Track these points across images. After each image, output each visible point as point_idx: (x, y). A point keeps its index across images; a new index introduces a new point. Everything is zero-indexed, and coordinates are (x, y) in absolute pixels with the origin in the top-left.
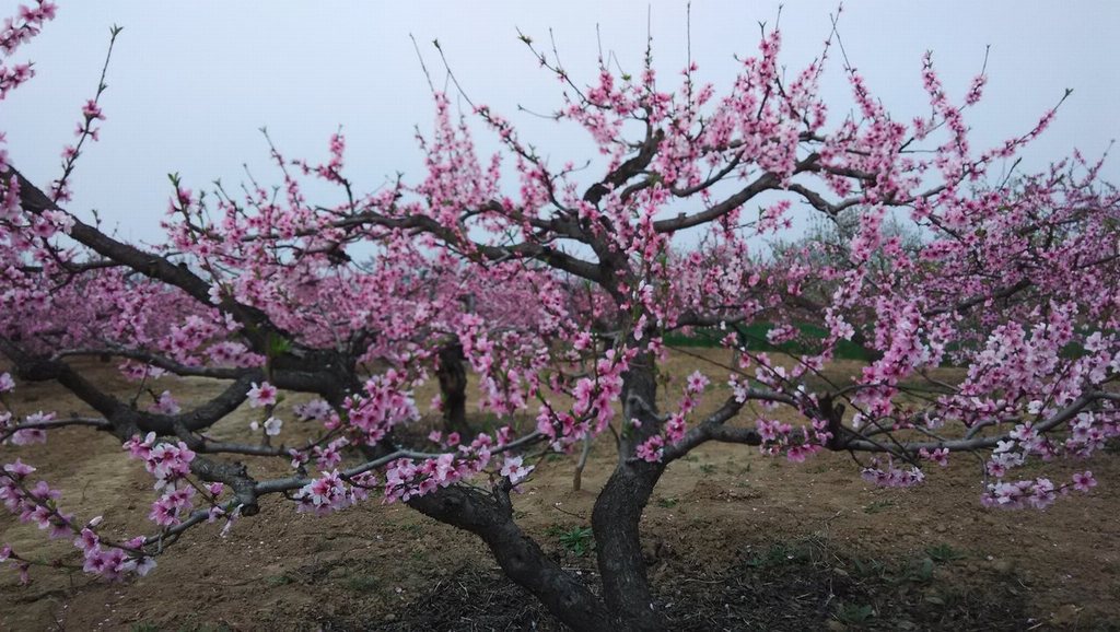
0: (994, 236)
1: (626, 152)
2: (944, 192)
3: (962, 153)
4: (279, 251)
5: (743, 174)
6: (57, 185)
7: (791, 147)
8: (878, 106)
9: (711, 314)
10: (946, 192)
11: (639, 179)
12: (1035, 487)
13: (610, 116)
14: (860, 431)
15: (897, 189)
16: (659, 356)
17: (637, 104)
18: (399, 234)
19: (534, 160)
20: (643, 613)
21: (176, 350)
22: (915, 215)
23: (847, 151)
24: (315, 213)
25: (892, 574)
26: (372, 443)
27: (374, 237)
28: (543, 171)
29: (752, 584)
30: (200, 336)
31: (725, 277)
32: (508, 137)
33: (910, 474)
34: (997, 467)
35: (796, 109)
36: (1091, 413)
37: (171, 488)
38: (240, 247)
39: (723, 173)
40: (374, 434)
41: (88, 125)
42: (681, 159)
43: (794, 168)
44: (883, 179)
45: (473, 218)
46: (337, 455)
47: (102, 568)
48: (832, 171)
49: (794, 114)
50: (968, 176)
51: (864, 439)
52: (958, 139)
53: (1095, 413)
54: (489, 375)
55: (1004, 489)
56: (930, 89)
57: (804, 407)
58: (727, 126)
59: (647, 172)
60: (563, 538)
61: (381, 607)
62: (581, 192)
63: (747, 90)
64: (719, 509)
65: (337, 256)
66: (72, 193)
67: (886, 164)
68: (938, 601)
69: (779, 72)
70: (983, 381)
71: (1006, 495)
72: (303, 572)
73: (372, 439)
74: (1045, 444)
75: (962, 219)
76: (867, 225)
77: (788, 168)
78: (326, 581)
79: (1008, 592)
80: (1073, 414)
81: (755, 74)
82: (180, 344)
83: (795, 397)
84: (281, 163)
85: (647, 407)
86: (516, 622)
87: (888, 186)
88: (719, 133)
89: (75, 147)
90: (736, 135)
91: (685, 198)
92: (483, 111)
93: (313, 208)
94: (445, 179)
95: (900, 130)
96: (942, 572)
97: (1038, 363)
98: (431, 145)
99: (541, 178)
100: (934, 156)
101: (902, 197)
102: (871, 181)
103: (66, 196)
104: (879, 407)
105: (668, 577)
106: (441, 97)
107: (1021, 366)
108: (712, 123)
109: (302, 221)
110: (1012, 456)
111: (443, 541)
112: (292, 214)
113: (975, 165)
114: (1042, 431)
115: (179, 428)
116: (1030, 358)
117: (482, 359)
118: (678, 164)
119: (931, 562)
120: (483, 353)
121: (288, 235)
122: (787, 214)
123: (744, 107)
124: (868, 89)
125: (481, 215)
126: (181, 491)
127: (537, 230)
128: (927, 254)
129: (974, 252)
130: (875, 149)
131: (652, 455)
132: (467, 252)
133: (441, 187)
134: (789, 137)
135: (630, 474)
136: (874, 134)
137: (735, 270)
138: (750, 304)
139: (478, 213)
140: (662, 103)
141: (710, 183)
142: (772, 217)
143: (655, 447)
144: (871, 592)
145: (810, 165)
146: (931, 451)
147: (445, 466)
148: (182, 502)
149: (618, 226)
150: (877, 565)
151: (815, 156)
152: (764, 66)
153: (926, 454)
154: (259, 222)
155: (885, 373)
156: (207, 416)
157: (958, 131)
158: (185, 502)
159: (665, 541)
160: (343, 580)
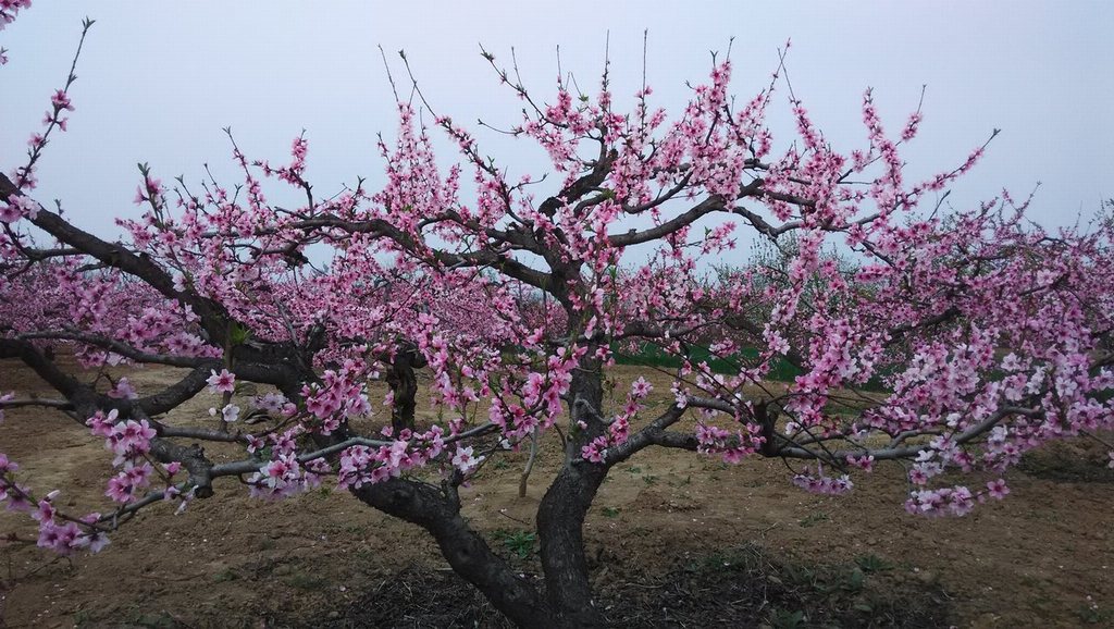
0: (923, 263)
1: (581, 170)
2: (878, 220)
3: (895, 185)
4: (237, 249)
5: (691, 195)
6: (21, 172)
7: (737, 171)
8: (819, 138)
9: (657, 327)
10: (879, 220)
11: (592, 195)
12: (954, 494)
13: (567, 135)
14: (793, 438)
15: (834, 216)
16: (606, 362)
17: (593, 124)
18: (359, 238)
19: (492, 171)
20: (583, 609)
21: (135, 338)
22: (850, 240)
23: (790, 179)
24: (275, 214)
25: (823, 582)
26: (327, 432)
27: (332, 240)
28: (501, 182)
29: (690, 589)
30: (159, 325)
31: (672, 292)
32: (468, 148)
33: (840, 482)
34: (919, 476)
35: (743, 136)
36: (1005, 426)
37: (129, 466)
38: (200, 243)
39: (672, 193)
40: (329, 424)
41: (56, 114)
42: (633, 178)
43: (738, 191)
44: (821, 206)
45: (430, 226)
46: (292, 444)
47: (56, 542)
48: (774, 197)
49: (741, 141)
50: (901, 206)
51: (797, 447)
52: (893, 171)
53: (1009, 427)
54: (444, 370)
55: (925, 496)
56: (869, 123)
57: (740, 414)
58: (677, 148)
59: (600, 190)
60: (507, 541)
61: (324, 605)
62: (536, 205)
63: (697, 115)
64: (659, 519)
65: (294, 258)
66: (37, 180)
67: (825, 192)
68: (866, 608)
69: (729, 101)
70: (908, 396)
71: (928, 502)
72: (247, 569)
73: (327, 429)
74: (964, 456)
75: (894, 246)
76: (805, 248)
77: (733, 191)
78: (270, 578)
79: (933, 601)
80: (989, 427)
81: (706, 101)
82: (139, 333)
83: (732, 404)
84: (244, 164)
85: (593, 411)
86: (459, 621)
87: (826, 213)
88: (670, 156)
89: (43, 136)
90: (686, 159)
91: (636, 215)
92: (445, 122)
93: (273, 209)
94: (406, 186)
95: (839, 161)
96: (870, 581)
97: (959, 381)
98: (392, 153)
99: (498, 189)
100: (871, 187)
101: (838, 223)
102: (810, 207)
103: (30, 183)
104: (810, 416)
105: (609, 581)
106: (405, 108)
107: (943, 384)
108: (663, 146)
109: (262, 221)
110: (932, 465)
111: (388, 542)
112: (251, 213)
113: (907, 196)
114: (960, 443)
115: (137, 412)
116: (951, 377)
117: (437, 355)
118: (630, 181)
119: (860, 571)
120: (438, 349)
121: (248, 233)
122: (731, 236)
123: (693, 131)
124: (811, 121)
125: (437, 224)
126: (138, 468)
127: (492, 240)
128: (861, 277)
129: (905, 278)
130: (815, 178)
131: (596, 455)
132: (424, 257)
133: (400, 194)
134: (736, 161)
135: (575, 475)
136: (815, 163)
137: (682, 285)
138: (694, 317)
139: (435, 221)
140: (617, 123)
141: (659, 201)
142: (717, 238)
143: (599, 448)
144: (803, 599)
145: (753, 191)
146: (858, 458)
147: (399, 452)
148: (139, 479)
149: (571, 239)
150: (809, 573)
151: (759, 182)
152: (714, 93)
153: (852, 460)
154: (219, 219)
155: (816, 382)
156: (165, 401)
157: (893, 164)
158: (142, 479)
159: (607, 547)
160: (287, 578)
